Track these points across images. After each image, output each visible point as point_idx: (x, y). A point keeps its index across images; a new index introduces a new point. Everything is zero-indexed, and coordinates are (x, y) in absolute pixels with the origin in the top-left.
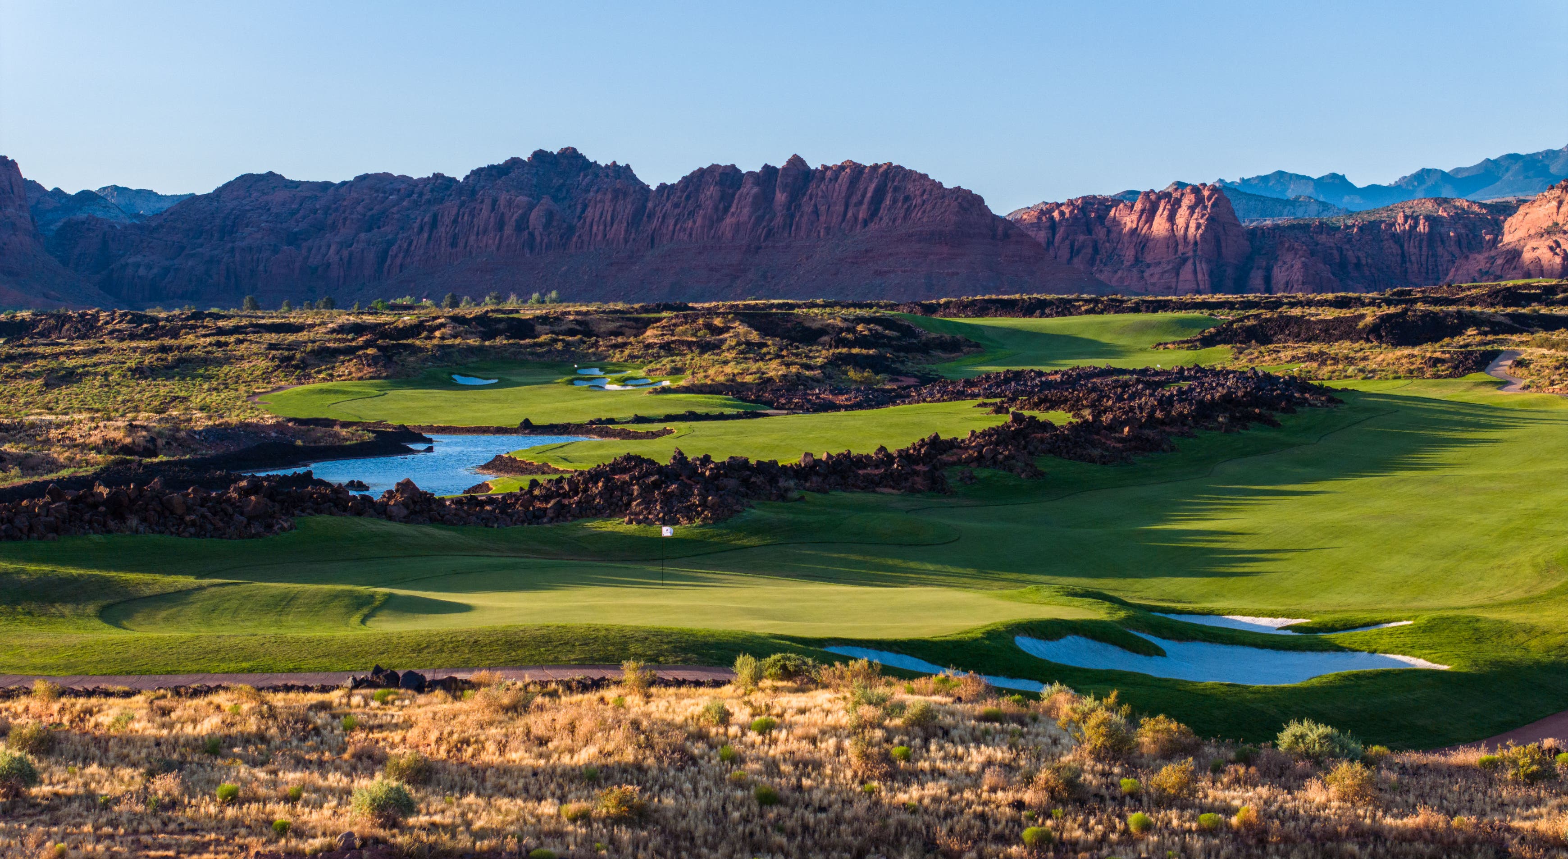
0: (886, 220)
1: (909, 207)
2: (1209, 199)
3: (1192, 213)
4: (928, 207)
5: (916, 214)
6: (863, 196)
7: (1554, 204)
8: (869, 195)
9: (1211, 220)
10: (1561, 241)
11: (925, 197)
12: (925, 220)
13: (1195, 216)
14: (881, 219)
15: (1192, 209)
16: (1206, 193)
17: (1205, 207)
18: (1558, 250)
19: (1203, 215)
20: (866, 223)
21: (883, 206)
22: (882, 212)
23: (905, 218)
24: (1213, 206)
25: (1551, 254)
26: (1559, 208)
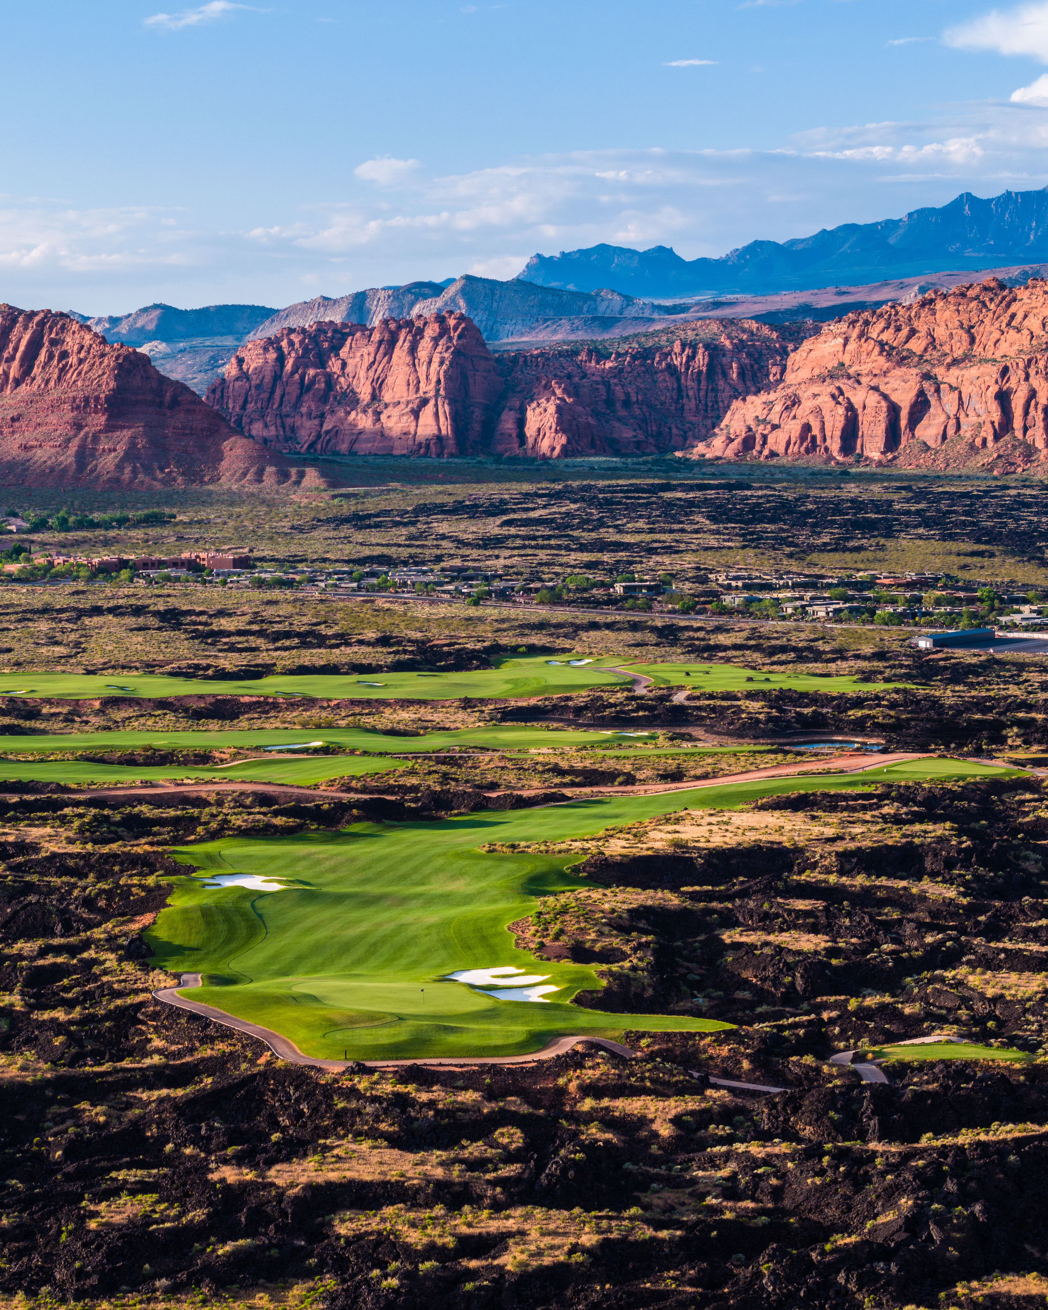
0: (38, 380)
1: (65, 366)
2: (456, 329)
3: (436, 346)
4: (85, 367)
5: (71, 376)
6: (16, 349)
7: (840, 340)
8: (22, 348)
9: (457, 353)
10: (844, 388)
11: (82, 355)
12: (79, 383)
13: (439, 349)
14: (34, 379)
15: (436, 340)
16: (452, 322)
17: (450, 339)
18: (841, 399)
19: (448, 348)
20: (18, 382)
21: (37, 363)
22: (36, 370)
23: (59, 378)
24: (460, 337)
25: (833, 403)
26: (845, 345)
